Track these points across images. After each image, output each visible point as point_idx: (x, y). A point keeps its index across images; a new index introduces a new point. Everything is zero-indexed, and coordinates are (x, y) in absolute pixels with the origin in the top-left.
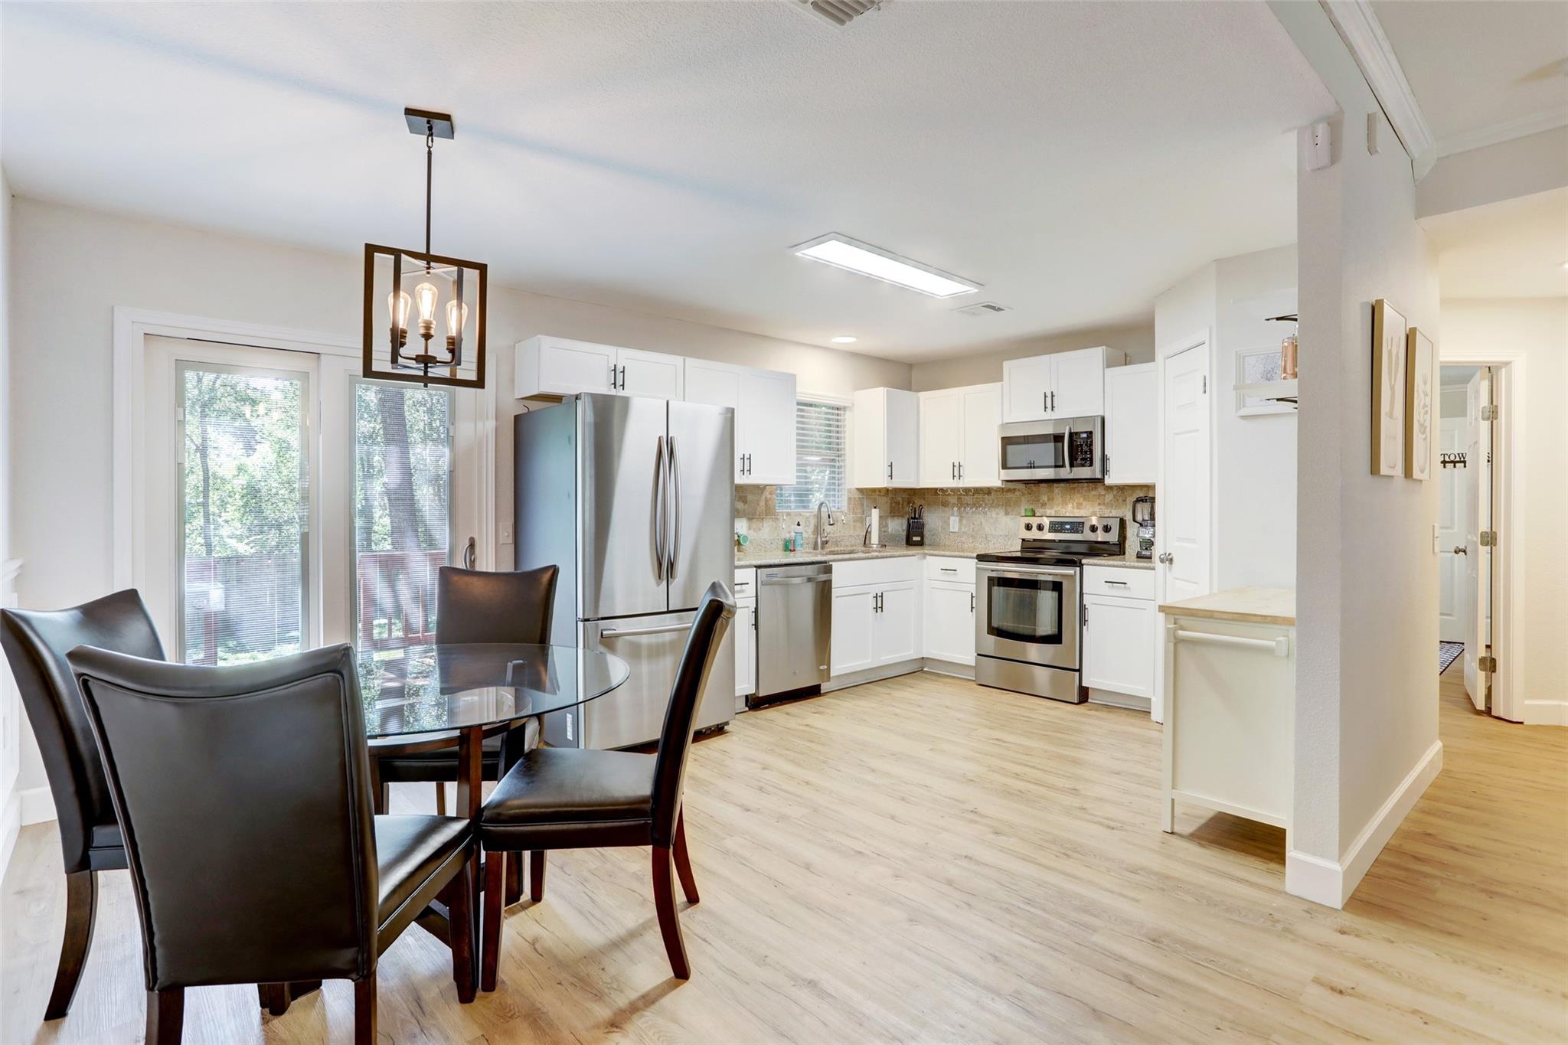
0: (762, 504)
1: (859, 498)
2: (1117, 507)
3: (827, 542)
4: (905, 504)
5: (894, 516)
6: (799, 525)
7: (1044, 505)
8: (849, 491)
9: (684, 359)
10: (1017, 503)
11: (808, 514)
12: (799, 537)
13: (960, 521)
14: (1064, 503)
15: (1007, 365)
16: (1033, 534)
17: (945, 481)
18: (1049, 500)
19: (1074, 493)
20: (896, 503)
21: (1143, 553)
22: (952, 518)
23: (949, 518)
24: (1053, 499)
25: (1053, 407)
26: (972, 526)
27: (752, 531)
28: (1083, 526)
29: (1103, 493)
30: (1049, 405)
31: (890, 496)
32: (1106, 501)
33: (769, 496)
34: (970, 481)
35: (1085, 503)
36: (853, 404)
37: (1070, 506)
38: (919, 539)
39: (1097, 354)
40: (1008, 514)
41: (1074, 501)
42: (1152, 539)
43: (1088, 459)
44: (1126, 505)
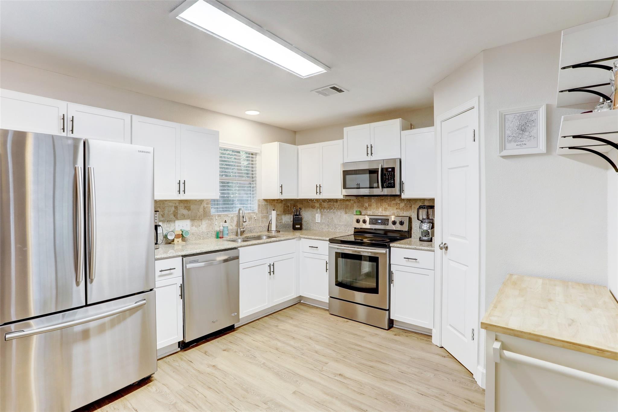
0: (201, 210)
1: (265, 205)
2: (407, 210)
3: (244, 231)
4: (292, 207)
5: (286, 214)
6: (225, 222)
7: (366, 208)
8: (259, 200)
9: (131, 117)
10: (352, 207)
11: (232, 215)
12: (225, 229)
13: (321, 216)
14: (378, 208)
15: (346, 129)
16: (362, 226)
17: (313, 195)
18: (369, 206)
19: (383, 202)
20: (287, 206)
22: (317, 215)
23: (315, 215)
24: (371, 205)
25: (372, 154)
26: (327, 220)
27: (194, 228)
28: (388, 221)
29: (399, 202)
30: (369, 152)
31: (283, 203)
32: (401, 207)
33: (206, 206)
34: (325, 195)
35: (389, 208)
36: (261, 151)
37: (380, 209)
38: (299, 226)
39: (397, 123)
40: (347, 213)
41: (383, 206)
42: (428, 230)
43: (392, 184)
44: (413, 210)
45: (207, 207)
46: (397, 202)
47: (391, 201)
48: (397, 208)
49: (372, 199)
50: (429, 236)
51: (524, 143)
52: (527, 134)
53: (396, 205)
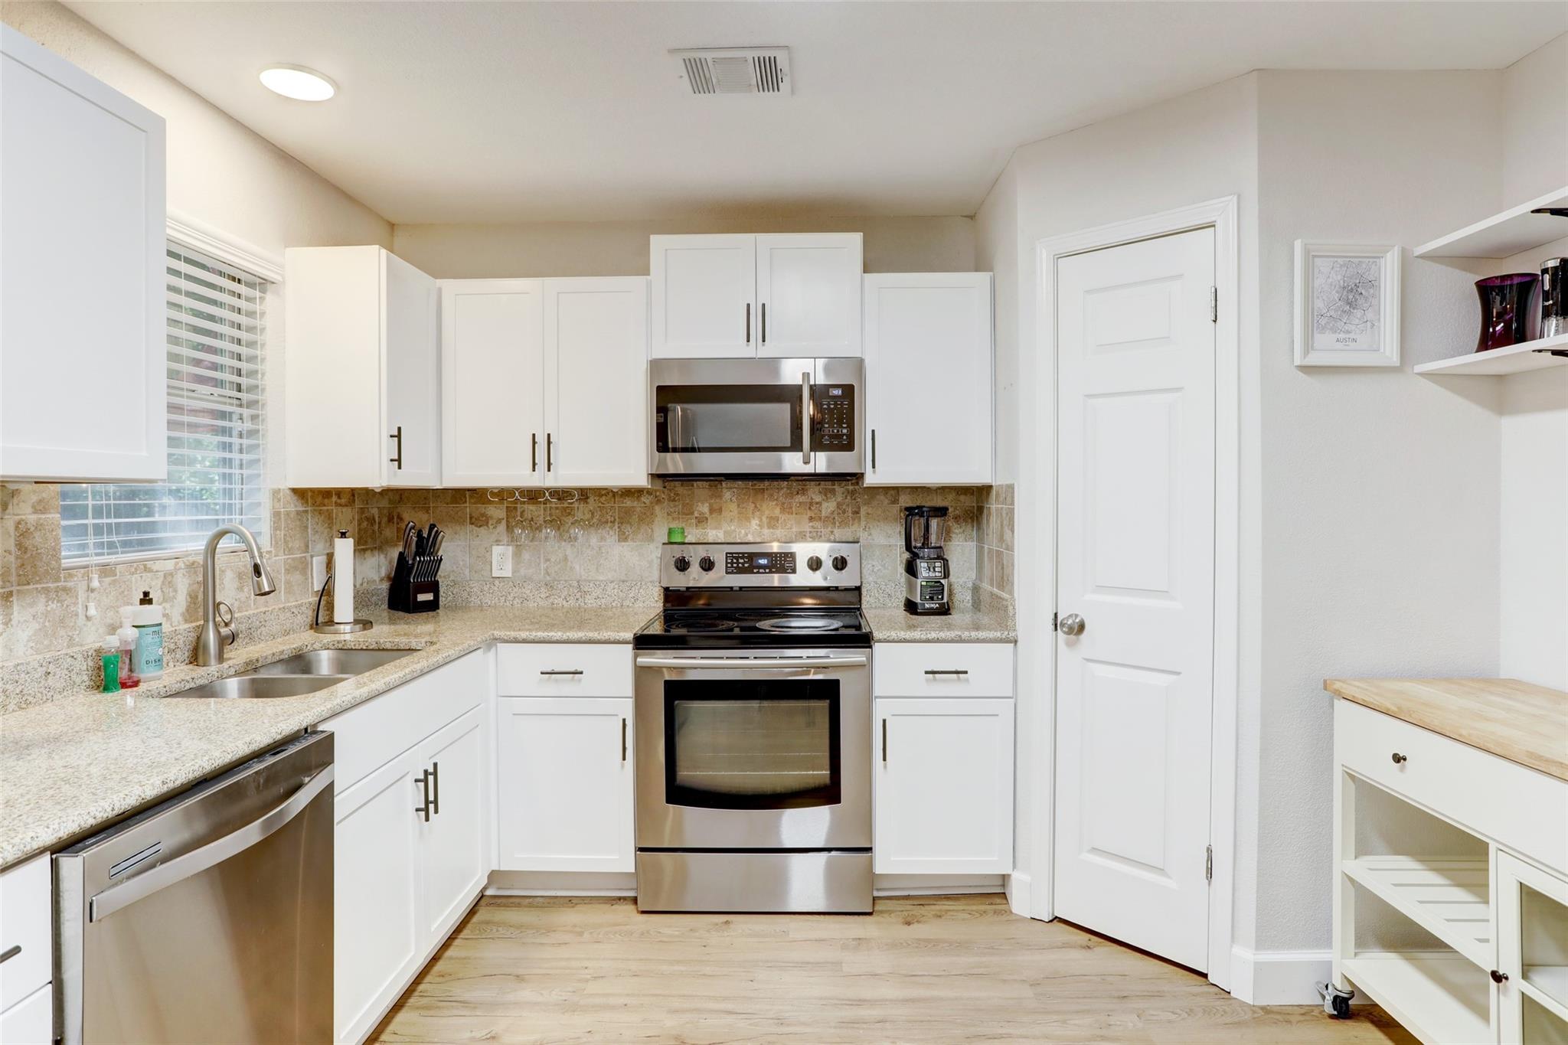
1: (298, 513)
2: (844, 523)
3: (233, 637)
5: (364, 550)
6: (146, 599)
7: (701, 521)
8: (276, 493)
10: (646, 518)
11: (170, 565)
12: (147, 639)
13: (517, 555)
14: (744, 518)
15: (659, 243)
16: (695, 578)
18: (712, 511)
19: (763, 499)
20: (367, 519)
21: (927, 606)
22: (497, 550)
23: (489, 550)
24: (720, 510)
25: (762, 335)
26: (543, 566)
28: (794, 561)
29: (818, 498)
30: (757, 330)
31: (358, 505)
32: (824, 514)
34: (567, 474)
35: (783, 517)
37: (755, 522)
38: (429, 597)
39: (852, 243)
40: (626, 539)
42: (942, 581)
43: (845, 437)
44: (863, 523)
45: (39, 526)
46: (812, 499)
47: (791, 495)
48: (813, 516)
49: (725, 491)
50: (942, 598)
51: (1352, 336)
52: (1358, 313)
53: (810, 508)
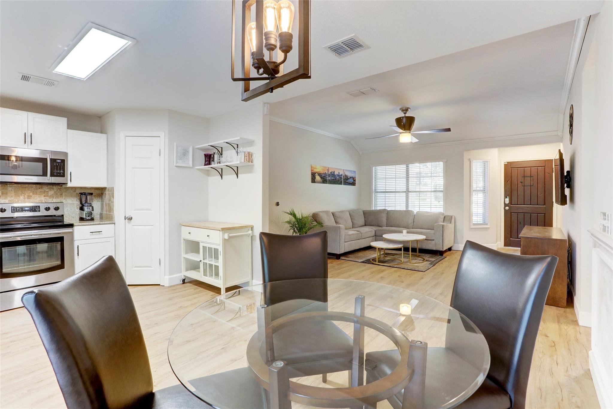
2: (57, 197)
19: (25, 190)
21: (87, 218)
25: (32, 142)
28: (40, 208)
30: (28, 140)
32: (49, 195)
35: (33, 196)
37: (22, 197)
41: (25, 194)
42: (92, 212)
43: (62, 173)
44: (63, 197)
46: (45, 190)
47: (37, 189)
48: (45, 195)
49: (8, 187)
50: (92, 216)
51: (184, 161)
52: (186, 157)
53: (44, 193)
